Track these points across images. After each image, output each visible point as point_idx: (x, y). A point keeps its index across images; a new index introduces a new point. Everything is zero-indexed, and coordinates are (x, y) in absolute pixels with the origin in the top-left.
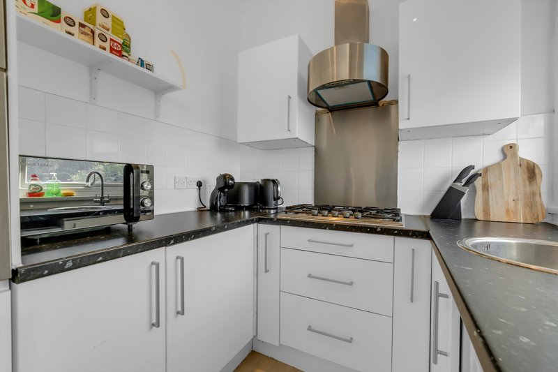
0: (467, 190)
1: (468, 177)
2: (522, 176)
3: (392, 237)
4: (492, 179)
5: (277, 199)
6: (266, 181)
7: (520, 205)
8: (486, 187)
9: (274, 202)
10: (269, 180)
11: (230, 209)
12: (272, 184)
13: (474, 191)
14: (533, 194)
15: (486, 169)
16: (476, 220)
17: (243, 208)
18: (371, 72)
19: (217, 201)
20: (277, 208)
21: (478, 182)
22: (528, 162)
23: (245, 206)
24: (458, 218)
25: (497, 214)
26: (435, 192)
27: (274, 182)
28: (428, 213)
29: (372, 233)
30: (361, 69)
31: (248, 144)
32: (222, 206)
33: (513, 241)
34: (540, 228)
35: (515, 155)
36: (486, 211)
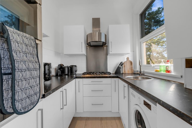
0: (121, 67)
1: (121, 64)
2: (130, 64)
3: (111, 78)
4: (125, 64)
5: (76, 71)
6: (72, 66)
7: (130, 70)
8: (124, 66)
9: (75, 72)
10: (73, 66)
11: (63, 75)
12: (74, 66)
13: (122, 67)
14: (132, 67)
15: (124, 62)
16: (123, 73)
17: (65, 75)
18: (103, 40)
19: (58, 73)
20: (76, 74)
21: (123, 66)
22: (131, 61)
23: (66, 74)
24: (120, 73)
25: (127, 72)
26: (115, 67)
27: (75, 66)
28: (114, 73)
29: (107, 78)
30: (101, 39)
31: (67, 55)
32: (60, 74)
33: (132, 76)
34: (133, 74)
35: (129, 59)
36: (125, 71)
